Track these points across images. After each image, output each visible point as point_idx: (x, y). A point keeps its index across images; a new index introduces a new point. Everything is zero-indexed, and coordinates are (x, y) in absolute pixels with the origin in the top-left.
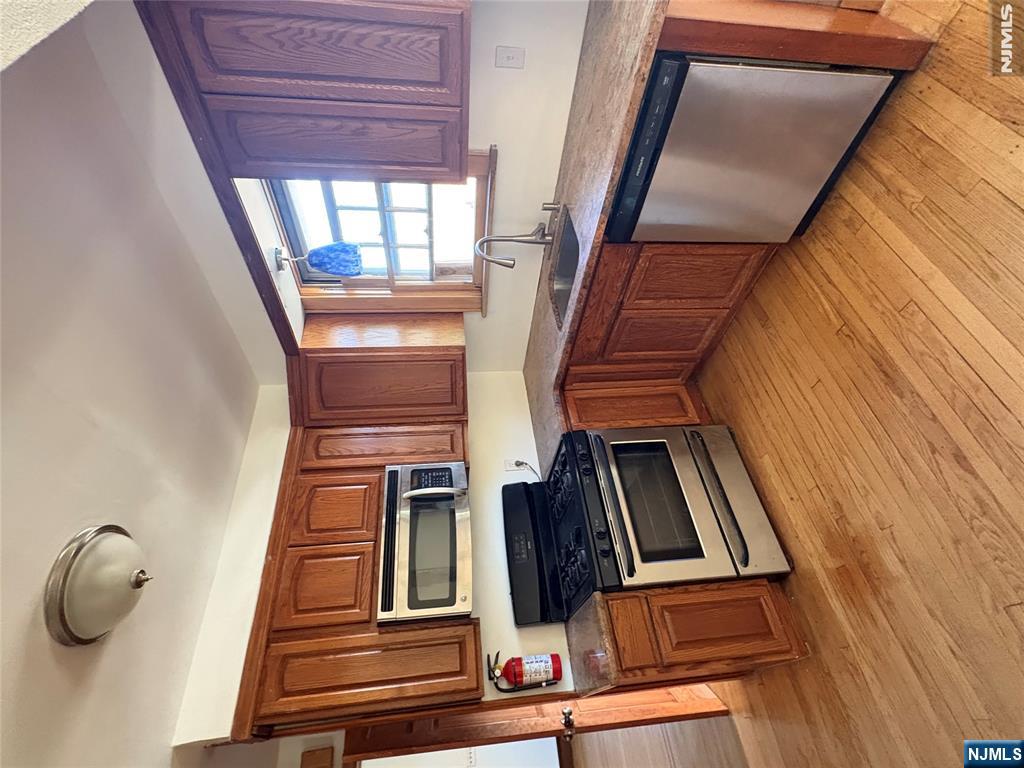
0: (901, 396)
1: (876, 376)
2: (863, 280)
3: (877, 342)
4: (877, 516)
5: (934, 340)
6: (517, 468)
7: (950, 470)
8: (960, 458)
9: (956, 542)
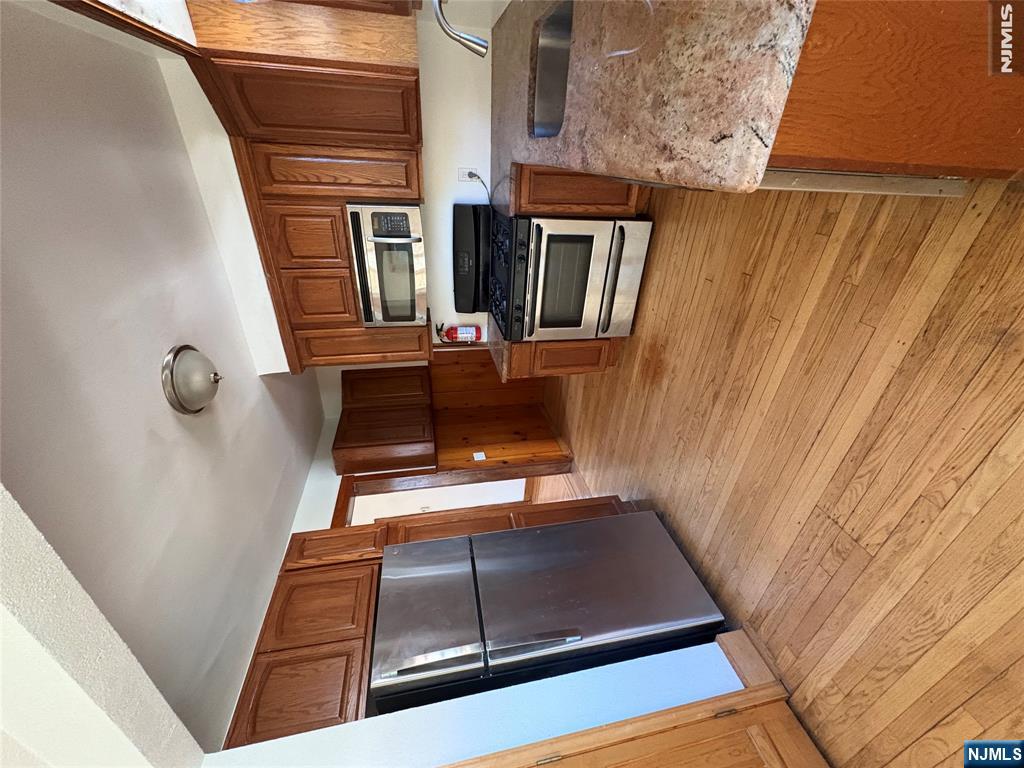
0: (728, 347)
1: (730, 325)
2: (784, 269)
3: (748, 313)
4: (675, 367)
5: (762, 351)
6: (468, 179)
7: (709, 393)
8: (716, 396)
9: (687, 409)
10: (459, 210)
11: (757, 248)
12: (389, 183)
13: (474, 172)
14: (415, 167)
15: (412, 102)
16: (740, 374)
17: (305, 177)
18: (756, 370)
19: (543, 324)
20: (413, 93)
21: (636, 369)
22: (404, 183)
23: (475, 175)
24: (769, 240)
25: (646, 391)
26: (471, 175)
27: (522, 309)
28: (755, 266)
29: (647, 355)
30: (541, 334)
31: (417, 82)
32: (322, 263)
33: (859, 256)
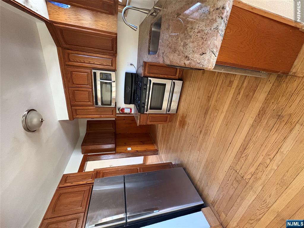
0: (204, 117)
1: (205, 111)
2: (219, 96)
3: (210, 107)
5: (214, 119)
6: (130, 66)
7: (199, 131)
8: (201, 132)
9: (192, 136)
10: (127, 74)
11: (212, 89)
12: (106, 64)
13: (132, 64)
14: (114, 61)
15: (115, 42)
16: (207, 126)
17: (80, 61)
18: (212, 124)
19: (150, 109)
20: (115, 40)
21: (178, 123)
22: (111, 65)
23: (132, 65)
24: (215, 88)
25: (181, 130)
26: (131, 64)
27: (144, 104)
28: (211, 95)
29: (181, 119)
30: (150, 111)
31: (116, 37)
32: (83, 86)
33: (240, 93)
